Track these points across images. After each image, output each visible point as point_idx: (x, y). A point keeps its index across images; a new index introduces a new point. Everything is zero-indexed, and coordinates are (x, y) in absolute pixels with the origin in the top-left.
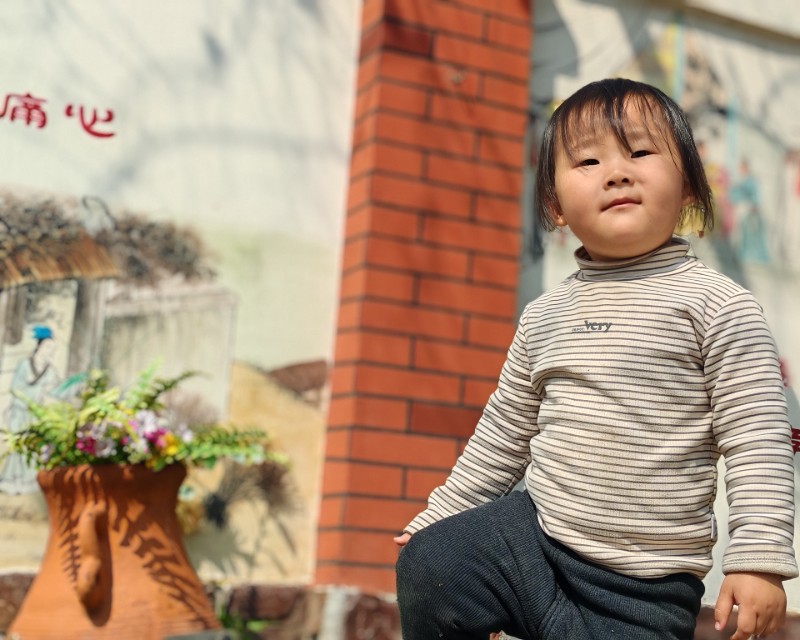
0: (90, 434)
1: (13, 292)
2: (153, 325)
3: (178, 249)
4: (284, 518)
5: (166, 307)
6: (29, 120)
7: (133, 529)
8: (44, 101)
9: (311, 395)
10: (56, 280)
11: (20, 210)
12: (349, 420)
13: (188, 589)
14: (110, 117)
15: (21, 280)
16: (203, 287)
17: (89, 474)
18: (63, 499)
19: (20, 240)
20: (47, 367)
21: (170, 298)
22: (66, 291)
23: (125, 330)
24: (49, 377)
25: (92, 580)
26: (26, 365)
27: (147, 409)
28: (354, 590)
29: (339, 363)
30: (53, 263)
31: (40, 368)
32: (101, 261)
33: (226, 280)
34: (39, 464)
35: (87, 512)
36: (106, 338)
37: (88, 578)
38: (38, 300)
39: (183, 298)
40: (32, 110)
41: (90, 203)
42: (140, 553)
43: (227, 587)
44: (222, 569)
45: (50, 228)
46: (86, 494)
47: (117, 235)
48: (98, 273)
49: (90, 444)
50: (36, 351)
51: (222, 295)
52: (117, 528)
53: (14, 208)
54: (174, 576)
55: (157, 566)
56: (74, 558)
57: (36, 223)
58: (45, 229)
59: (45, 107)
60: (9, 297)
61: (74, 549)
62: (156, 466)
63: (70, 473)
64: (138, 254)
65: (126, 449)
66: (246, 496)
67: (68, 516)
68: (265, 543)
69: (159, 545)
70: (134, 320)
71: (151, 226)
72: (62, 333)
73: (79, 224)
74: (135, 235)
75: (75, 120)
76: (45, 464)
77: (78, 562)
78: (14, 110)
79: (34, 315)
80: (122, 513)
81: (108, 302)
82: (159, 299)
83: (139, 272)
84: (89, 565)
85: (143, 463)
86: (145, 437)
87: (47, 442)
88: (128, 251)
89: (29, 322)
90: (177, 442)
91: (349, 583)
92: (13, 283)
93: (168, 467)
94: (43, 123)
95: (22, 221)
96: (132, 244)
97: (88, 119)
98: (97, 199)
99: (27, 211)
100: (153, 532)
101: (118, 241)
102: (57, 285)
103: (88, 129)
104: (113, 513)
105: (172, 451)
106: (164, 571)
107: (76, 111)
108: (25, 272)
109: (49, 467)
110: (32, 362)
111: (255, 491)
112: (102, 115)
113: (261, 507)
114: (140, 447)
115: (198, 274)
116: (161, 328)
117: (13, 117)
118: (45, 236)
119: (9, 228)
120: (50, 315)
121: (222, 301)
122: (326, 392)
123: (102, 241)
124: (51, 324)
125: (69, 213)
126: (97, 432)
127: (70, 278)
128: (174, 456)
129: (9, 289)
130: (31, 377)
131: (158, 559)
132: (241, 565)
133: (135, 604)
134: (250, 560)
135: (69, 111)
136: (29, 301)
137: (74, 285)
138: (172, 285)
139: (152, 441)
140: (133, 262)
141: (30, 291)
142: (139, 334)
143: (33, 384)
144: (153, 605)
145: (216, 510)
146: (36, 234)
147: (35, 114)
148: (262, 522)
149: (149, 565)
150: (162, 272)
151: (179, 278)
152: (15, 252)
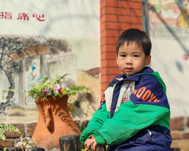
0: (45, 90)
1: (26, 59)
2: (58, 63)
3: (62, 45)
4: (93, 105)
5: (61, 59)
6: (25, 19)
7: (57, 111)
8: (28, 14)
9: (96, 76)
10: (35, 55)
11: (25, 40)
12: (106, 81)
13: (71, 123)
14: (43, 16)
15: (27, 56)
16: (69, 53)
17: (46, 99)
18: (41, 105)
19: (26, 47)
20: (35, 75)
21: (62, 57)
22: (38, 58)
23: (52, 65)
24: (36, 78)
25: (49, 123)
26: (31, 76)
27: (58, 83)
29: (102, 68)
30: (34, 51)
31: (34, 76)
32: (45, 50)
33: (74, 51)
34: (35, 98)
35: (47, 108)
36: (48, 68)
37: (48, 123)
38: (32, 60)
39: (64, 56)
40: (25, 17)
41: (41, 37)
42: (59, 116)
43: (82, 121)
44: (80, 117)
45: (32, 43)
46: (46, 104)
47: (48, 43)
48: (44, 53)
49: (45, 93)
50: (32, 72)
51: (74, 54)
52: (53, 111)
53: (24, 40)
54: (67, 120)
55: (64, 118)
56: (45, 118)
57: (29, 43)
58: (31, 44)
59: (28, 16)
60: (25, 60)
61: (45, 116)
62: (61, 96)
63: (42, 99)
64: (53, 47)
65: (54, 93)
66: (84, 100)
67: (43, 109)
68: (89, 111)
69: (63, 114)
70: (54, 63)
71: (55, 41)
72: (38, 67)
73: (39, 42)
74: (52, 43)
75: (35, 18)
76: (36, 98)
77: (46, 119)
78: (21, 17)
79: (31, 64)
80: (54, 107)
81: (48, 59)
82: (59, 57)
83: (54, 52)
84: (48, 120)
85: (58, 96)
86: (58, 90)
87: (36, 93)
88: (51, 47)
89: (30, 65)
90: (65, 90)
92: (26, 57)
93: (64, 96)
94: (28, 19)
95: (26, 43)
96: (52, 45)
97: (38, 17)
98: (42, 36)
99: (27, 40)
100: (62, 111)
101: (48, 45)
102: (36, 57)
103: (38, 19)
104: (52, 107)
105: (64, 92)
106: (65, 119)
107: (35, 15)
108: (28, 54)
109: (37, 98)
110: (32, 75)
111: (86, 99)
112: (41, 16)
113: (88, 103)
114: (57, 92)
115: (67, 50)
116: (60, 64)
117: (21, 19)
118: (31, 46)
119: (23, 45)
120: (35, 64)
121: (74, 56)
122: (100, 75)
123: (44, 45)
124: (35, 66)
125: (36, 40)
126: (47, 90)
127: (38, 55)
128: (65, 94)
129: (25, 59)
130: (32, 78)
131: (63, 117)
132: (84, 116)
133: (59, 128)
134: (86, 115)
135: (34, 16)
136: (30, 61)
137: (39, 56)
138: (62, 54)
139: (60, 90)
140: (52, 49)
141: (30, 59)
142: (55, 66)
143: (33, 80)
144: (64, 127)
145: (77, 104)
146: (29, 45)
147: (26, 17)
148: (88, 106)
149: (62, 118)
150: (59, 51)
151: (63, 52)
152: (25, 50)
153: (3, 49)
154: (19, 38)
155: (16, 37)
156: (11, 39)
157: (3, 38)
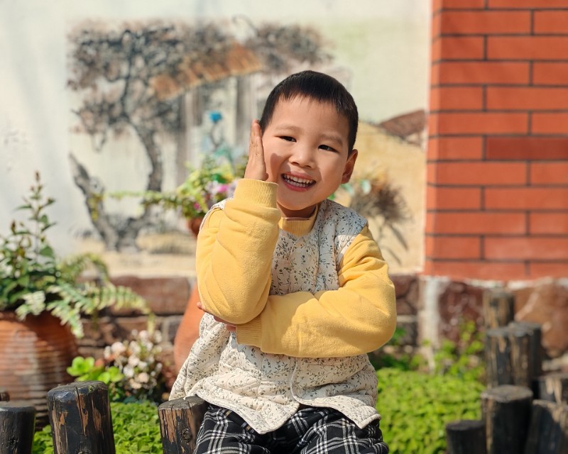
1: (195, 92)
3: (303, 43)
9: (413, 137)
10: (223, 78)
15: (196, 83)
20: (222, 139)
22: (229, 86)
28: (445, 279)
29: (432, 112)
30: (217, 67)
31: (217, 140)
32: (250, 61)
33: (341, 61)
38: (211, 94)
41: (239, 20)
45: (213, 43)
47: (260, 41)
48: (248, 69)
50: (213, 129)
57: (203, 42)
58: (209, 45)
60: (192, 95)
64: (275, 52)
71: (283, 30)
72: (229, 117)
73: (232, 37)
74: (272, 39)
79: (209, 106)
83: (276, 65)
88: (267, 51)
89: (206, 109)
91: (441, 273)
92: (194, 85)
95: (193, 41)
96: (270, 45)
98: (242, 17)
99: (197, 33)
101: (262, 45)
102: (223, 82)
108: (200, 76)
110: (212, 137)
113: (380, 220)
115: (320, 59)
118: (209, 51)
119: (186, 47)
120: (220, 104)
122: (425, 135)
123: (250, 47)
125: (224, 31)
127: (229, 76)
130: (212, 147)
136: (206, 96)
137: (232, 82)
140: (272, 58)
141: (205, 89)
143: (214, 151)
146: (204, 49)
150: (293, 62)
151: (306, 65)
152: (192, 64)
153: (131, 64)
154: (173, 28)
155: (166, 25)
156: (152, 33)
157: (128, 31)
